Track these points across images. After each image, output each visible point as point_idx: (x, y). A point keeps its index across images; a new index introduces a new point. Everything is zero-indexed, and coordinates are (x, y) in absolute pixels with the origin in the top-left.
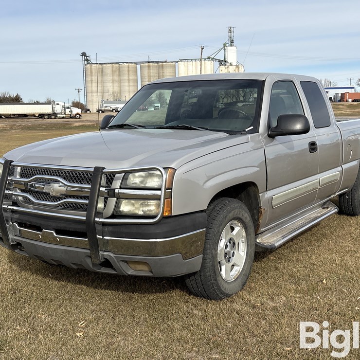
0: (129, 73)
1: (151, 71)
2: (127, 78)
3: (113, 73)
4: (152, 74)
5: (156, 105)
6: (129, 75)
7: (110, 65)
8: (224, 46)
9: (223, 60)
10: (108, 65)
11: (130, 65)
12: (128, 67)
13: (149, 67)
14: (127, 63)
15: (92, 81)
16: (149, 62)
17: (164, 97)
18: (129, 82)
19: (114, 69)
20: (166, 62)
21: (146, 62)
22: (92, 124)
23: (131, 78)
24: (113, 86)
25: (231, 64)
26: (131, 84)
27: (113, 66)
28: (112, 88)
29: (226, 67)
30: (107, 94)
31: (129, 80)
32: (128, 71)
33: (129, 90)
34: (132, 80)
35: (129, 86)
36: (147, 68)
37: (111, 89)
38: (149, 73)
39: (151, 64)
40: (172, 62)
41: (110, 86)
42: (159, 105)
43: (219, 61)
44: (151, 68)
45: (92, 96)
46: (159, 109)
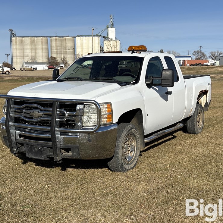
0: (42, 44)
1: (58, 43)
2: (41, 47)
3: (31, 44)
4: (58, 45)
5: (61, 65)
6: (42, 45)
7: (29, 38)
8: (107, 28)
9: (106, 36)
10: (28, 38)
11: (43, 38)
12: (42, 40)
13: (56, 40)
14: (41, 37)
15: (16, 48)
16: (56, 37)
17: (66, 60)
18: (42, 50)
19: (32, 41)
20: (68, 37)
21: (54, 37)
22: (18, 78)
23: (44, 47)
24: (31, 53)
25: (111, 40)
26: (44, 51)
27: (31, 39)
28: (30, 53)
29: (108, 41)
30: (27, 57)
31: (42, 48)
32: (42, 42)
33: (42, 55)
34: (44, 48)
35: (42, 52)
36: (55, 41)
37: (30, 55)
38: (56, 44)
39: (58, 38)
40: (72, 37)
41: (29, 52)
42: (63, 65)
43: (104, 37)
44: (58, 40)
45: (16, 59)
46: (63, 68)
